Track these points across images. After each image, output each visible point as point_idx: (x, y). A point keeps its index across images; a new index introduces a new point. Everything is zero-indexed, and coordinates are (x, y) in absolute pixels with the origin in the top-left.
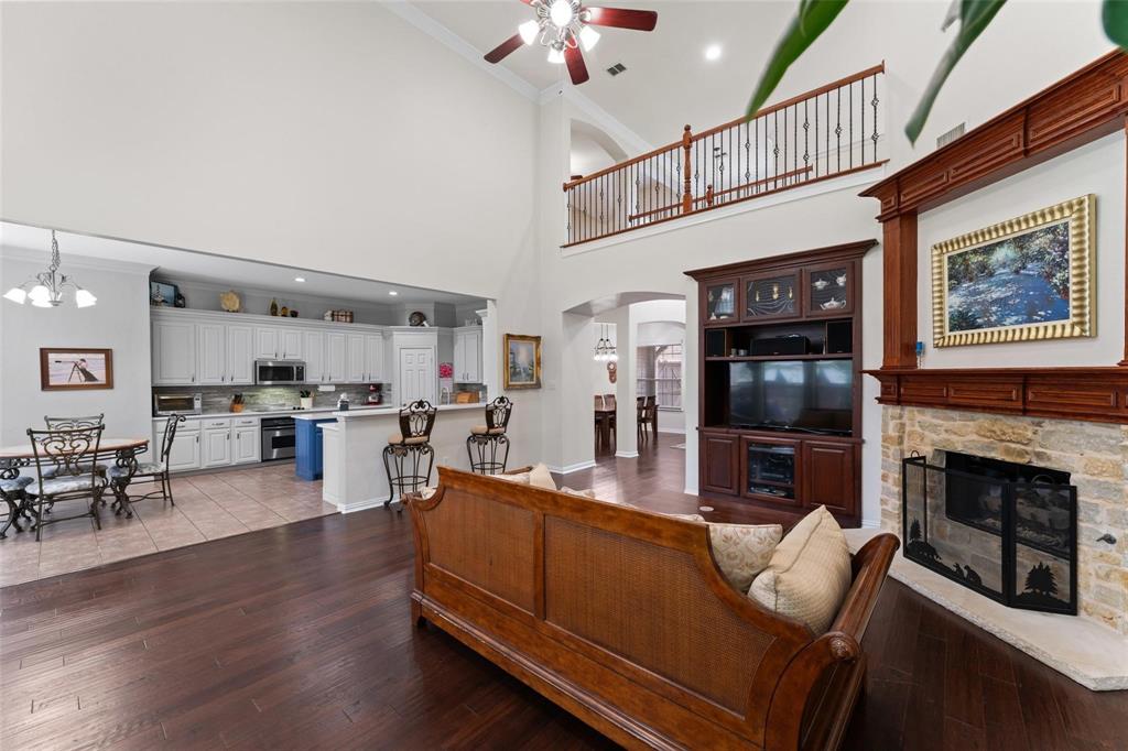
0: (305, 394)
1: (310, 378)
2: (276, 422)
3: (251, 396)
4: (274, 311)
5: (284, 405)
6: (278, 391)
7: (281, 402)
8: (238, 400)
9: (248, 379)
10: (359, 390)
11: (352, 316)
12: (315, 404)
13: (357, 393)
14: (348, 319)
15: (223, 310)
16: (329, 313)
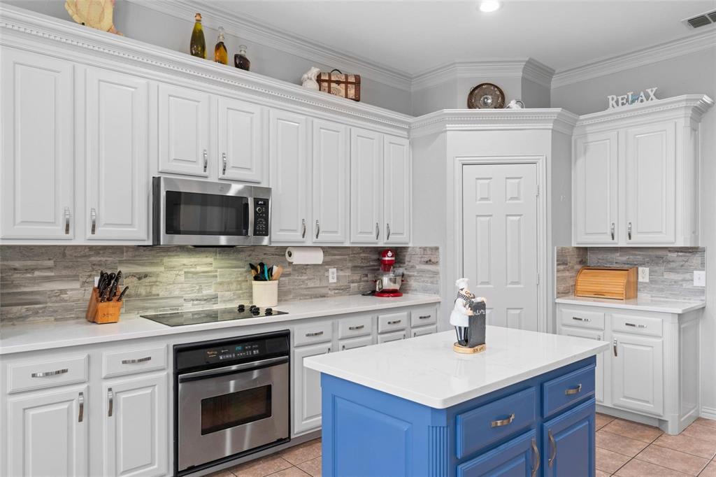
0: (261, 273)
1: (281, 230)
2: (211, 353)
3: (141, 277)
4: (197, 44)
5: (214, 298)
6: (204, 264)
7: (208, 292)
8: (109, 288)
9: (139, 232)
10: (358, 263)
11: (357, 83)
12: (282, 296)
13: (355, 268)
14: (352, 92)
15: (71, 19)
16: (314, 72)
